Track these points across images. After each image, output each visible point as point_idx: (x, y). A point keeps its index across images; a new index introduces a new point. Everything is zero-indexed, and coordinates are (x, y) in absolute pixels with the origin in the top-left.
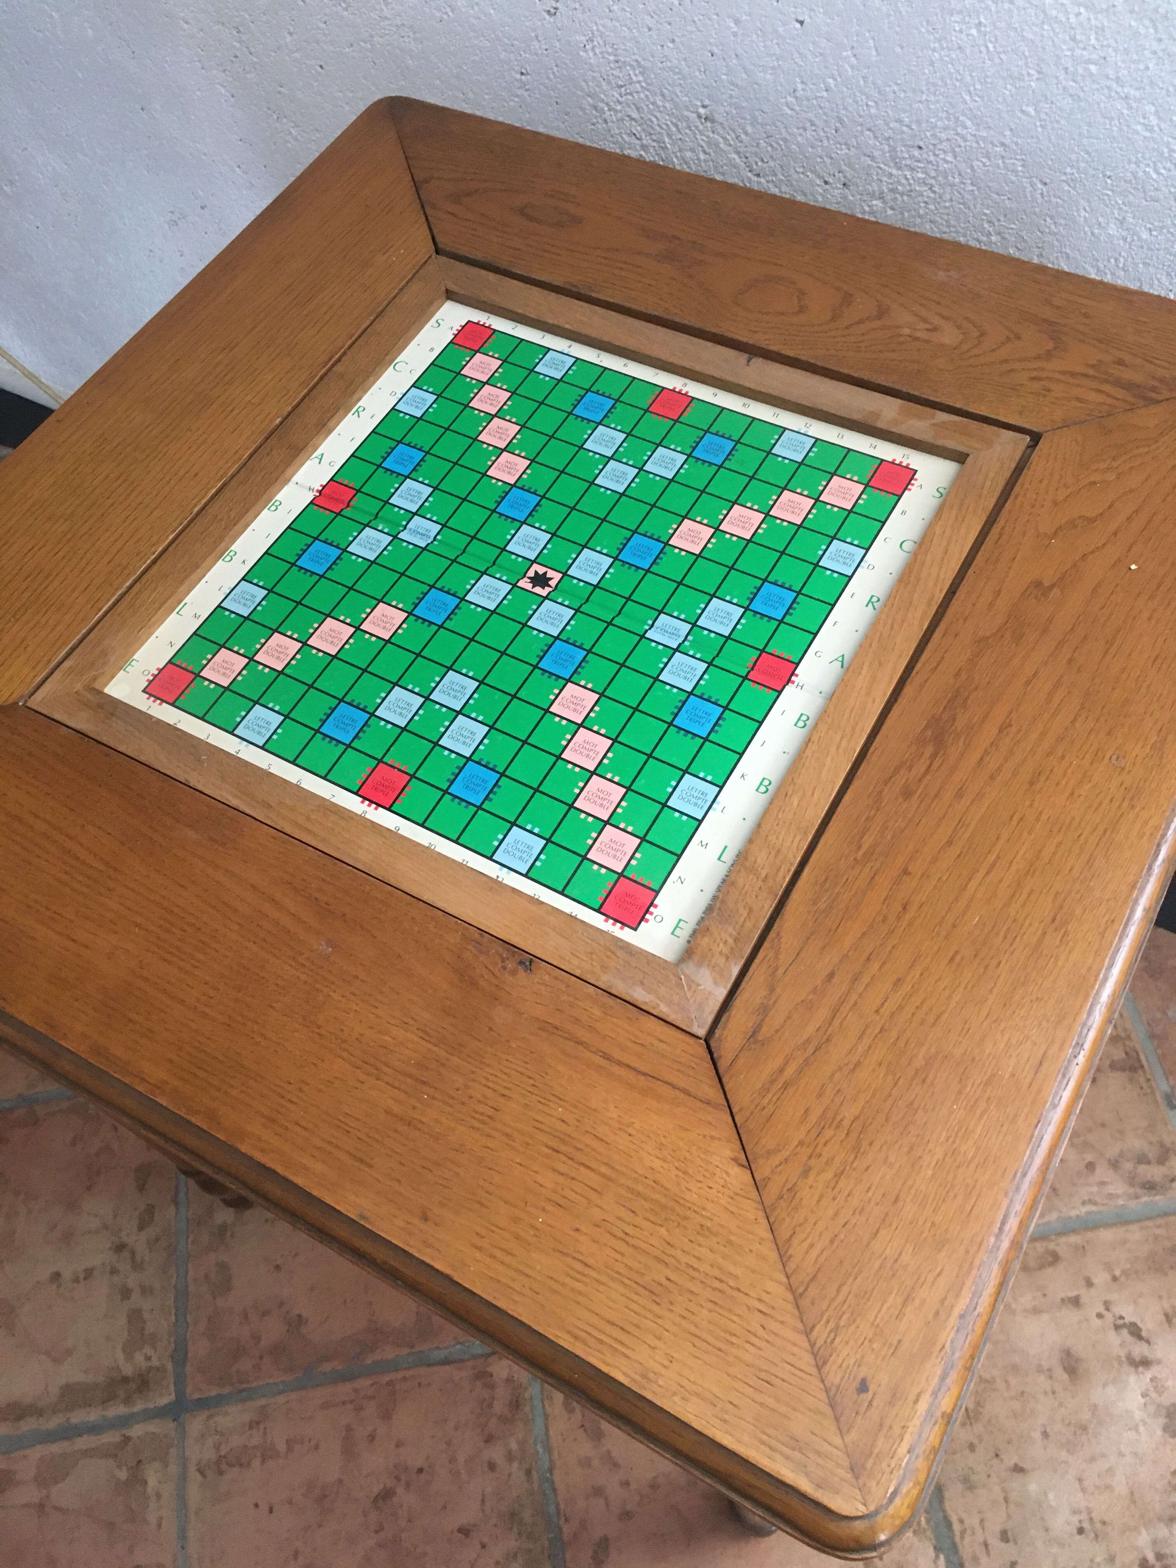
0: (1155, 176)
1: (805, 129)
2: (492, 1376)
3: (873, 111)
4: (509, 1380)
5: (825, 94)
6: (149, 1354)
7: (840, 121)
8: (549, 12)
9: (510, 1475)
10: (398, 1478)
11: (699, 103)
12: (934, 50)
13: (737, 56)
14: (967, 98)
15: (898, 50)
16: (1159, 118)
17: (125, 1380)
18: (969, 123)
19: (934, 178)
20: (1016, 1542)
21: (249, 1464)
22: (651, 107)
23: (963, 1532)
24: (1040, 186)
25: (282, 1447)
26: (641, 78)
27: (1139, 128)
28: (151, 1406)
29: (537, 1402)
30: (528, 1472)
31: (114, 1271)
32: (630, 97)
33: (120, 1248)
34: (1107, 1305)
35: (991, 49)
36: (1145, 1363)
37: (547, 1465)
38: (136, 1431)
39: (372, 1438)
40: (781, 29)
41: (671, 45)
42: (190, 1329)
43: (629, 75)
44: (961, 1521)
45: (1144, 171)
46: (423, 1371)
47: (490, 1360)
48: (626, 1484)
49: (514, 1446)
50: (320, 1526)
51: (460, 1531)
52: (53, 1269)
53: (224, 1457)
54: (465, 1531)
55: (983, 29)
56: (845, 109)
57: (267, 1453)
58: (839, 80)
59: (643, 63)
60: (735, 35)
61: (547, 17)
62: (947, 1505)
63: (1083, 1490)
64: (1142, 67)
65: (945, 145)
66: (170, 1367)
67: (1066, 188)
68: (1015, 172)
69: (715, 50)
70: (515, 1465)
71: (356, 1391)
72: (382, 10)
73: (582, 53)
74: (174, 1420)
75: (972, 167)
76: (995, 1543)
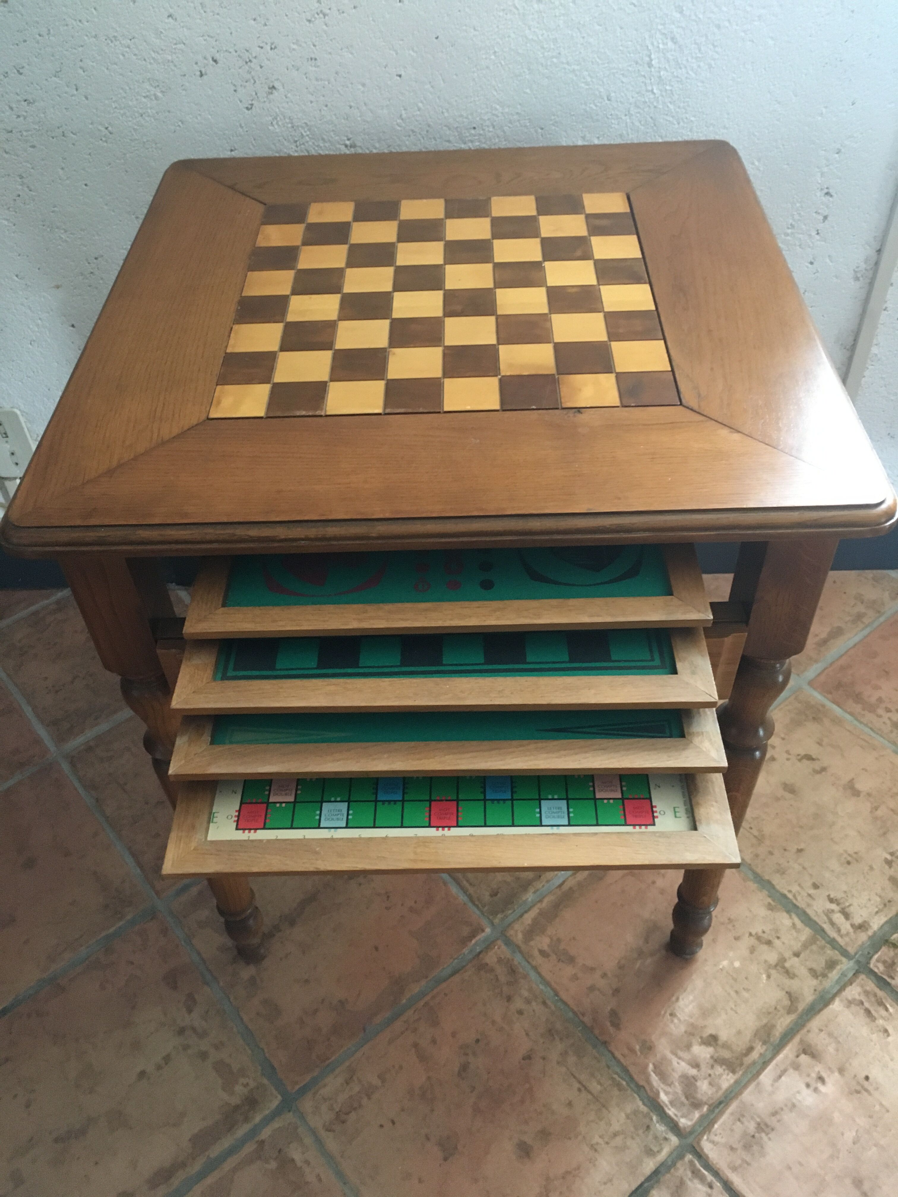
0: (594, 108)
1: (409, 136)
2: (487, 964)
3: (446, 114)
4: (500, 960)
5: (418, 113)
6: (245, 1083)
7: (429, 126)
8: (247, 109)
9: (534, 1011)
10: (466, 1054)
11: (345, 138)
12: (474, 72)
13: (365, 104)
14: (495, 93)
15: (455, 77)
16: (591, 77)
17: (237, 1108)
18: (498, 107)
19: (484, 143)
20: (822, 885)
21: (360, 1106)
22: (316, 148)
23: (794, 896)
24: (540, 131)
25: (376, 1081)
26: (308, 133)
27: (583, 85)
28: (267, 1112)
29: (524, 963)
30: (544, 1003)
31: (186, 1047)
32: (303, 146)
33: (181, 1031)
34: (788, 752)
35: (503, 63)
36: (823, 769)
37: (552, 993)
38: (266, 1133)
39: (434, 1041)
40: (389, 83)
41: (325, 108)
42: (266, 1051)
43: (302, 133)
44: (790, 891)
45: (590, 107)
46: (444, 985)
47: (481, 956)
48: (604, 975)
49: (525, 994)
50: (432, 1110)
51: (524, 1059)
52: (138, 1069)
53: (340, 1111)
54: (528, 1057)
55: (497, 54)
56: (430, 118)
57: (369, 1092)
58: (425, 102)
59: (309, 123)
60: (363, 92)
61: (246, 111)
62: (778, 887)
63: (836, 843)
64: (577, 53)
65: (488, 123)
66: (265, 1081)
67: (553, 128)
68: (526, 126)
69: (352, 104)
70: (534, 1004)
71: (405, 1022)
72: (133, 135)
73: (270, 128)
74: (289, 1111)
75: (504, 131)
76: (812, 891)
